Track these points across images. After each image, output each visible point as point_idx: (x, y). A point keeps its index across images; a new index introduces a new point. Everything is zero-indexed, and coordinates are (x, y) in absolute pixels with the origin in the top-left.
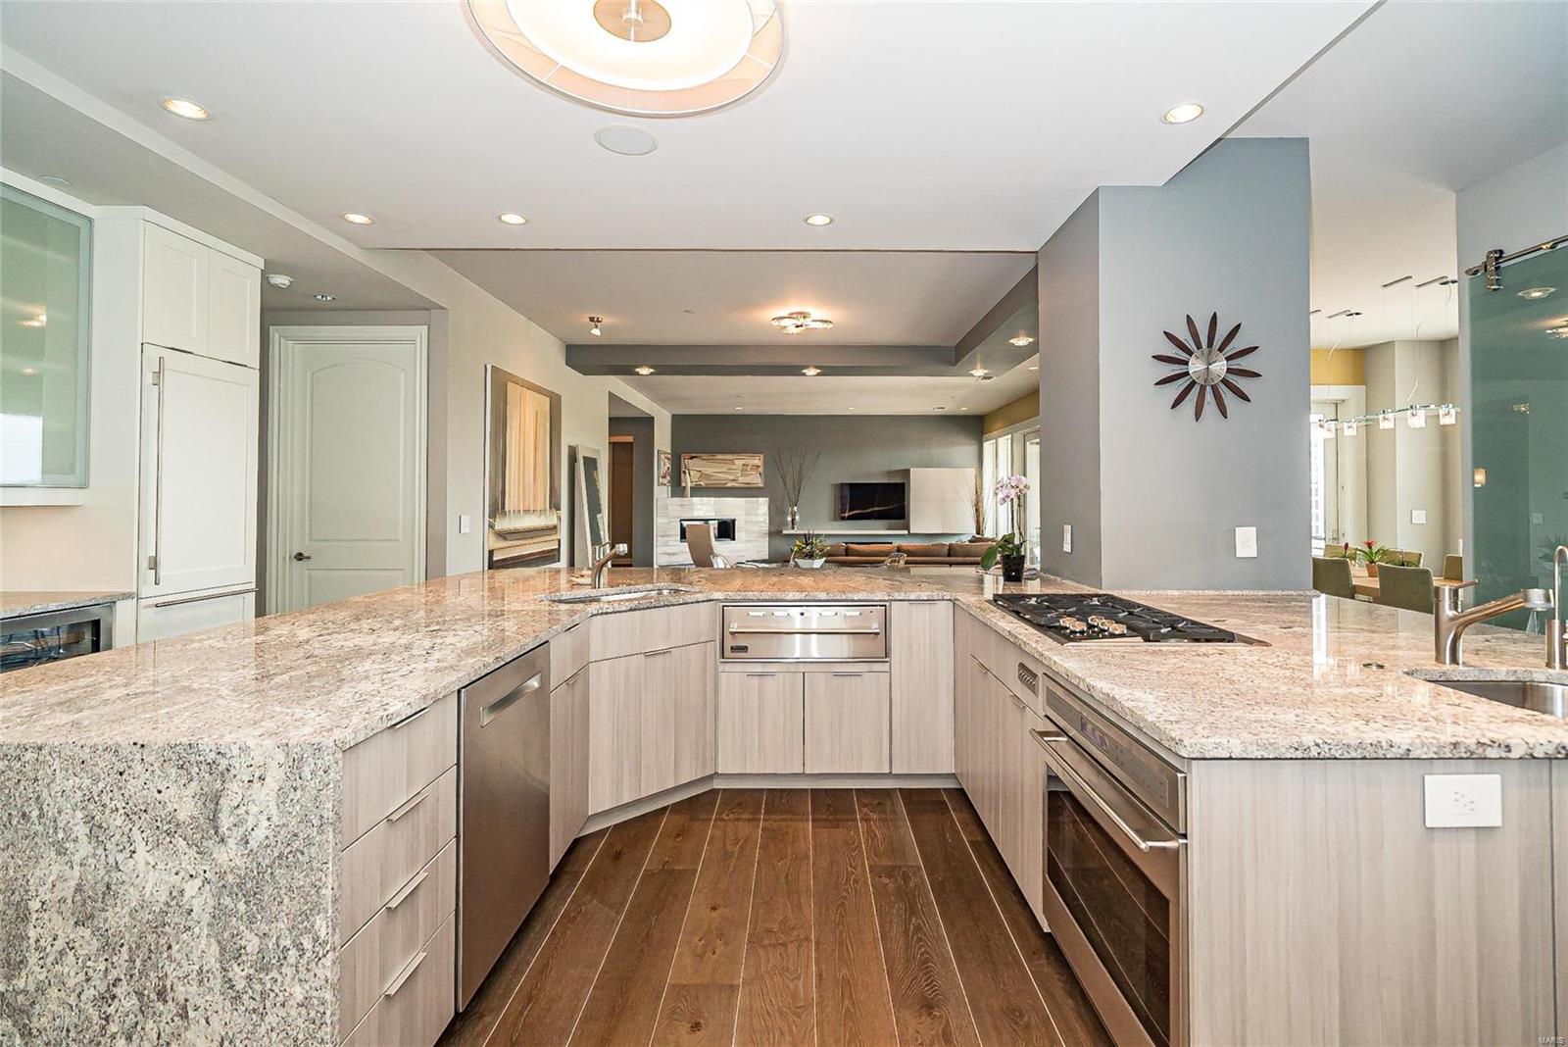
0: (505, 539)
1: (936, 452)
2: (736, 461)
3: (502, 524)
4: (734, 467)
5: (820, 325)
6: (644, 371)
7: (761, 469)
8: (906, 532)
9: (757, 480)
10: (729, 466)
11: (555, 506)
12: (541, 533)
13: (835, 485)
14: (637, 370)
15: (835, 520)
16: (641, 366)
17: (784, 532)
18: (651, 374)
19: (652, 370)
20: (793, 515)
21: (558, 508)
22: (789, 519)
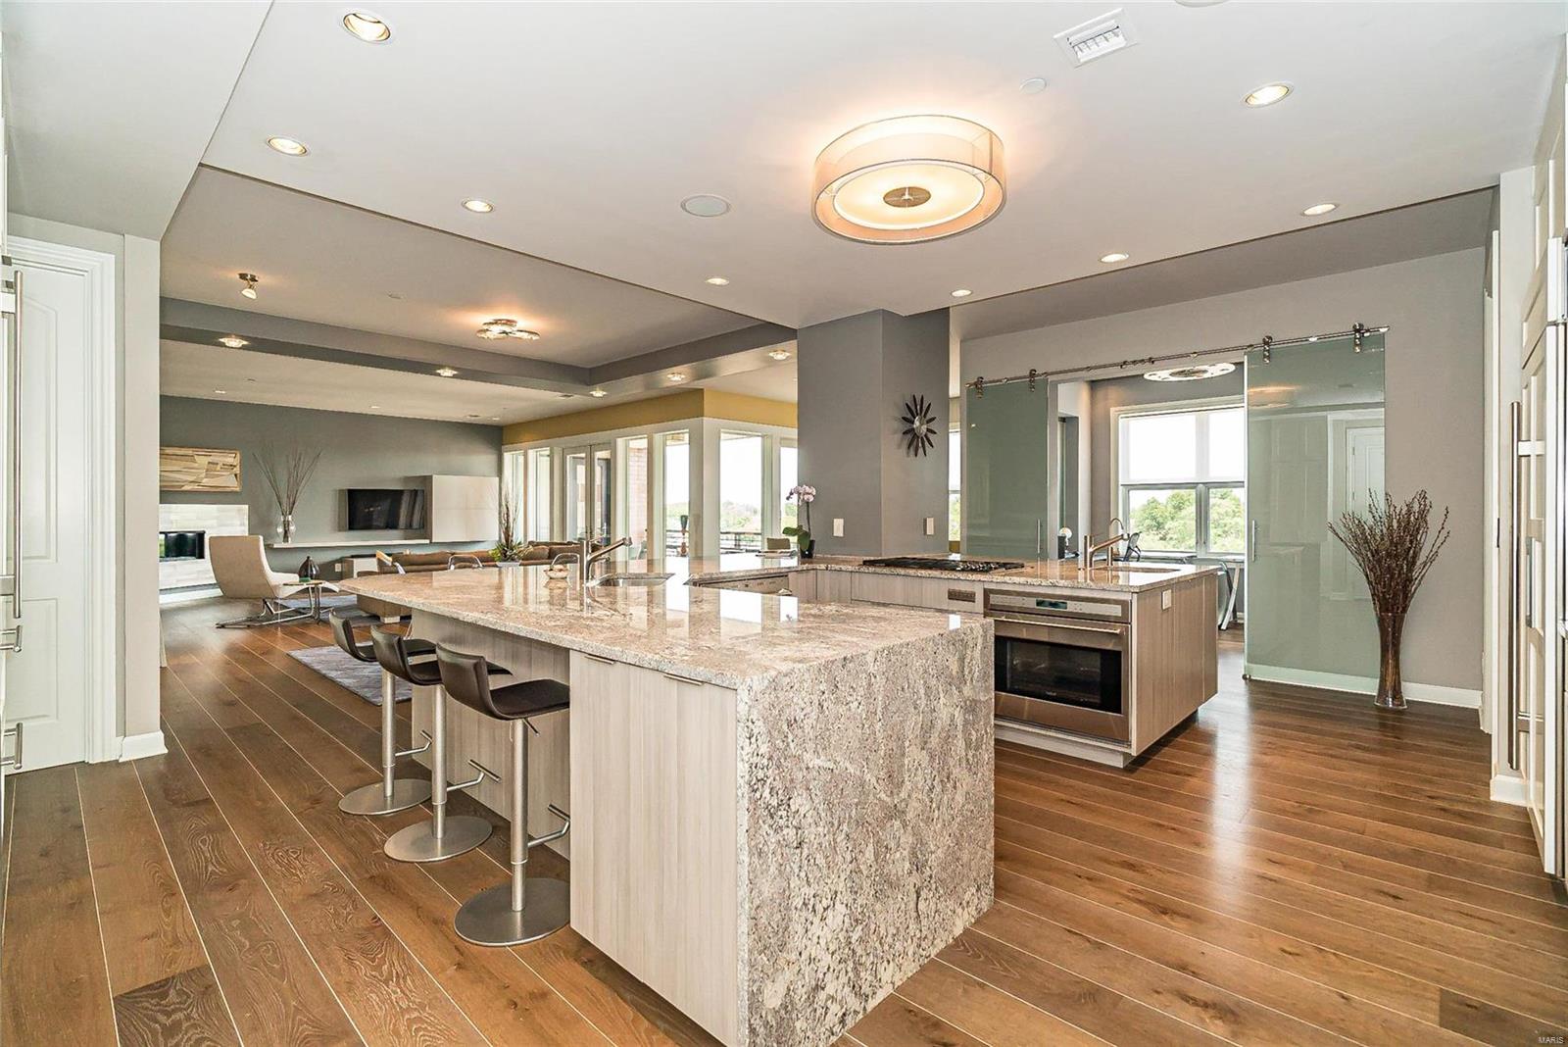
1: (457, 459)
2: (196, 457)
4: (196, 465)
5: (525, 336)
6: (233, 342)
7: (237, 470)
8: (428, 541)
9: (231, 483)
10: (189, 464)
13: (341, 491)
14: (221, 340)
15: (340, 531)
16: (236, 337)
17: (275, 546)
18: (239, 347)
19: (245, 343)
20: (286, 525)
22: (280, 530)
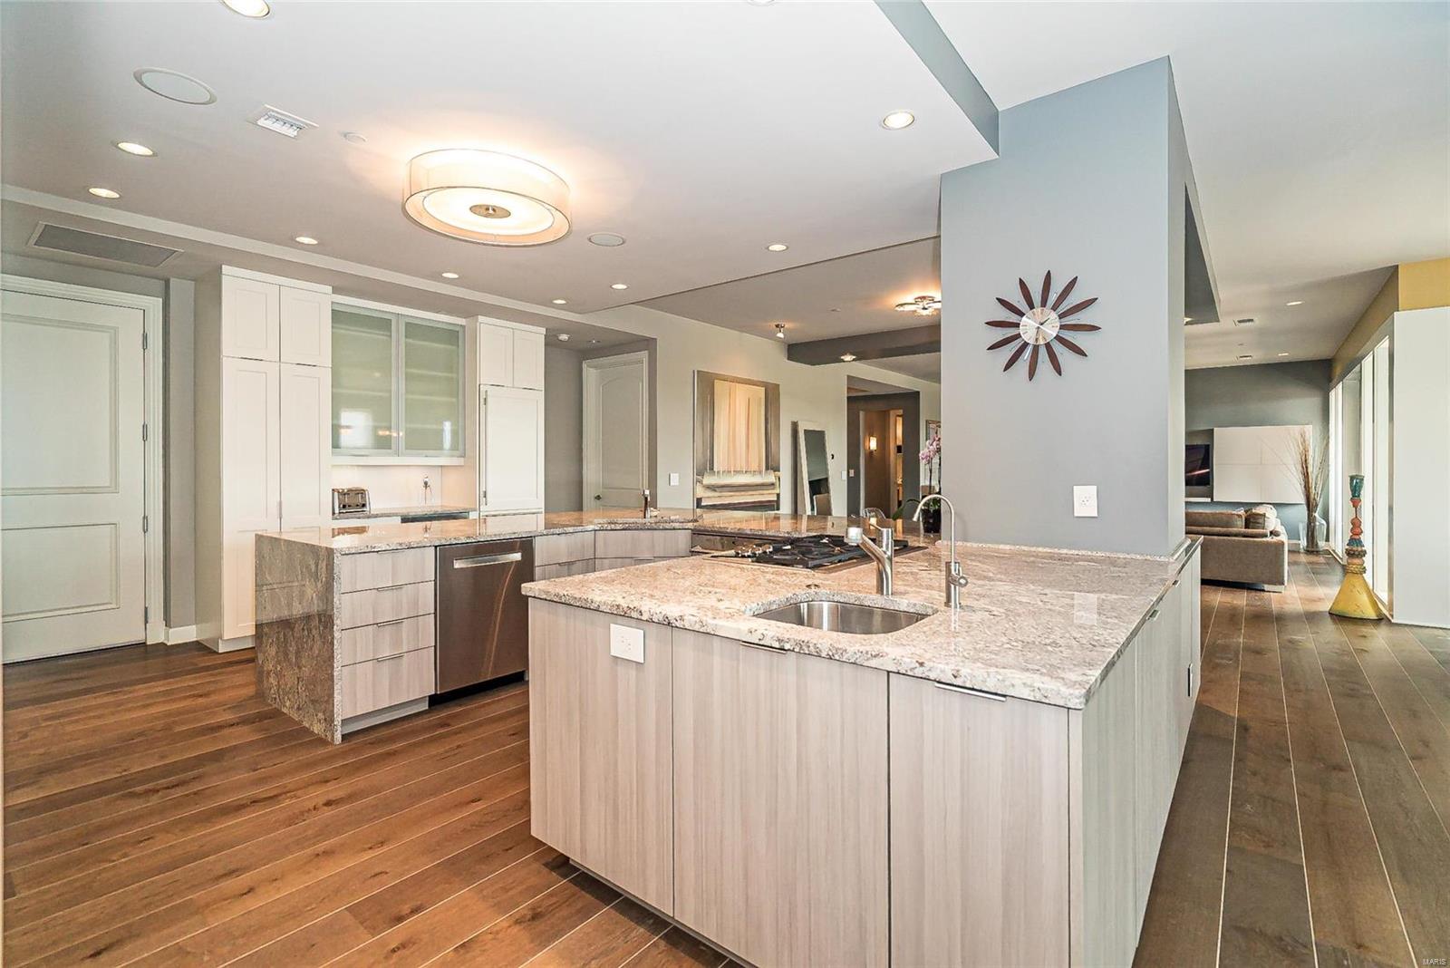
0: (715, 491)
3: (708, 480)
6: (848, 358)
8: (1209, 500)
11: (772, 465)
12: (759, 487)
14: (842, 357)
16: (845, 354)
18: (854, 360)
19: (854, 357)
21: (777, 469)
